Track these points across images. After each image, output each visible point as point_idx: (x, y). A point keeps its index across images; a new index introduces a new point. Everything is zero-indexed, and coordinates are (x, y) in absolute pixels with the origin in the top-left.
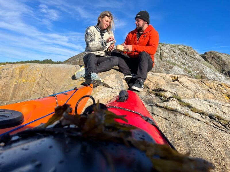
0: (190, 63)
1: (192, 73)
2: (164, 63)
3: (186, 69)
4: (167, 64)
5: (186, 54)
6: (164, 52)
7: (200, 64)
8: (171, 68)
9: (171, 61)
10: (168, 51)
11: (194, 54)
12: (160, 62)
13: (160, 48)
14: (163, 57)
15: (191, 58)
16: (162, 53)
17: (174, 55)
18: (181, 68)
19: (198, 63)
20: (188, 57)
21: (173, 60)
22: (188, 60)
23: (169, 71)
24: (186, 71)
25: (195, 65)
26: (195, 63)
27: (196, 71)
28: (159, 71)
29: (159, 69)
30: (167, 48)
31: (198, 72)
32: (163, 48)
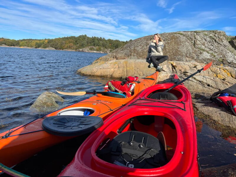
0: (217, 48)
1: (216, 57)
2: (196, 49)
3: (213, 54)
4: (198, 51)
5: (215, 41)
6: (197, 41)
7: (225, 50)
8: (201, 53)
9: (202, 48)
10: (200, 39)
11: (222, 40)
12: (193, 49)
13: (195, 37)
14: (196, 44)
15: (218, 45)
16: (195, 41)
17: (205, 42)
18: (209, 53)
19: (223, 48)
20: (216, 44)
21: (204, 47)
22: (216, 46)
23: (199, 56)
24: (212, 56)
25: (220, 50)
26: (221, 49)
27: (220, 55)
28: (192, 56)
29: (192, 54)
30: (200, 37)
31: (221, 56)
32: (197, 36)
